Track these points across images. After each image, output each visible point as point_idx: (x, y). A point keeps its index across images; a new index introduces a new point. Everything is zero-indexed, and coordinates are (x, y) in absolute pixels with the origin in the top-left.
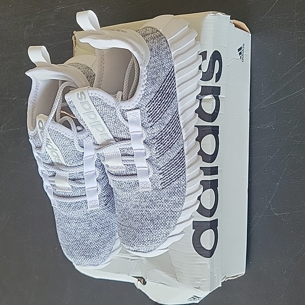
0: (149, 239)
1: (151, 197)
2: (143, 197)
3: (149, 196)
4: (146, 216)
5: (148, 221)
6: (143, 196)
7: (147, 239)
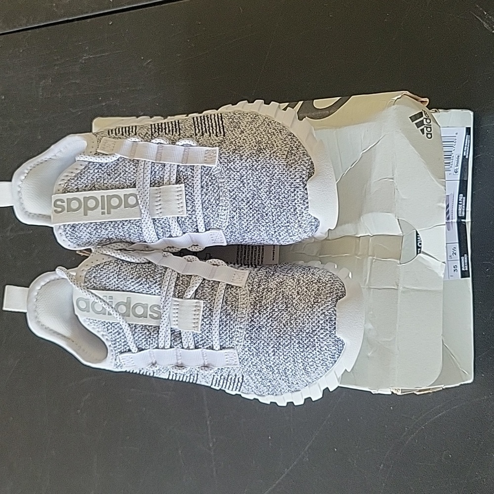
0: (285, 157)
1: (229, 151)
2: (228, 165)
3: (227, 153)
4: (253, 162)
5: (260, 156)
6: (226, 165)
7: (283, 159)
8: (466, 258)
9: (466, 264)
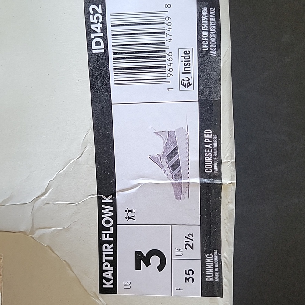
8: (216, 257)
9: (217, 269)
